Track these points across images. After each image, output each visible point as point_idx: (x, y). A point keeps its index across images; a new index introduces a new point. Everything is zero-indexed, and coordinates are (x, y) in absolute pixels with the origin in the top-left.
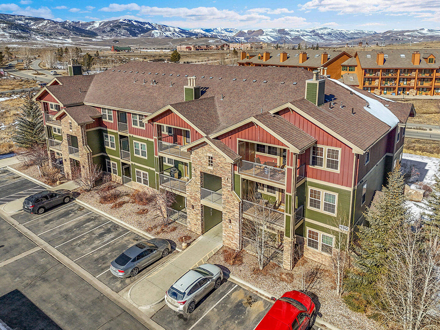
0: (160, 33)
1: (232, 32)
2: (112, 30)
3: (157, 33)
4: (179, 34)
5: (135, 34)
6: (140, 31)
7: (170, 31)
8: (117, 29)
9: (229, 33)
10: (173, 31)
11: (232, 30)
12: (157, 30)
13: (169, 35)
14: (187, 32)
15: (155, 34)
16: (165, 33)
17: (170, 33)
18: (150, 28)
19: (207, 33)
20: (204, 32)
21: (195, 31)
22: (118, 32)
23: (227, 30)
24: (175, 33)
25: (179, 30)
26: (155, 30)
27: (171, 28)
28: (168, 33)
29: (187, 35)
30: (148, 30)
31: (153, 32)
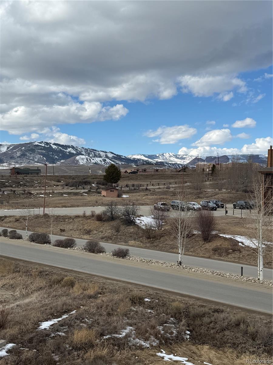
0: (87, 159)
2: (23, 155)
3: (83, 159)
4: (112, 161)
5: (53, 161)
6: (60, 157)
8: (30, 154)
9: (180, 160)
10: (104, 156)
11: (185, 156)
13: (99, 162)
14: (124, 159)
15: (80, 161)
16: (93, 159)
17: (101, 159)
18: (75, 152)
21: (134, 157)
22: (31, 158)
23: (178, 156)
24: (106, 159)
25: (113, 155)
26: (81, 156)
27: (101, 153)
28: (98, 160)
29: (124, 162)
30: (71, 155)
31: (78, 158)
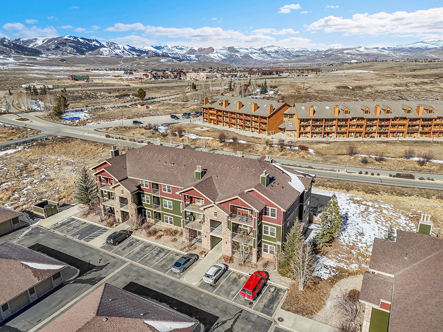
0: (109, 51)
1: (182, 49)
2: (57, 48)
3: (106, 51)
4: (129, 52)
5: (82, 53)
6: (88, 49)
7: (119, 49)
8: (63, 47)
9: (180, 50)
10: (122, 48)
11: (183, 47)
12: (105, 47)
13: (119, 53)
14: (138, 50)
15: (103, 52)
16: (114, 51)
17: (120, 51)
18: (98, 45)
19: (158, 51)
20: (154, 50)
21: (145, 48)
22: (64, 50)
23: (178, 47)
24: (124, 51)
25: (129, 47)
26: (104, 48)
27: (120, 46)
28: (117, 51)
29: (138, 52)
30: (96, 47)
31: (102, 50)
